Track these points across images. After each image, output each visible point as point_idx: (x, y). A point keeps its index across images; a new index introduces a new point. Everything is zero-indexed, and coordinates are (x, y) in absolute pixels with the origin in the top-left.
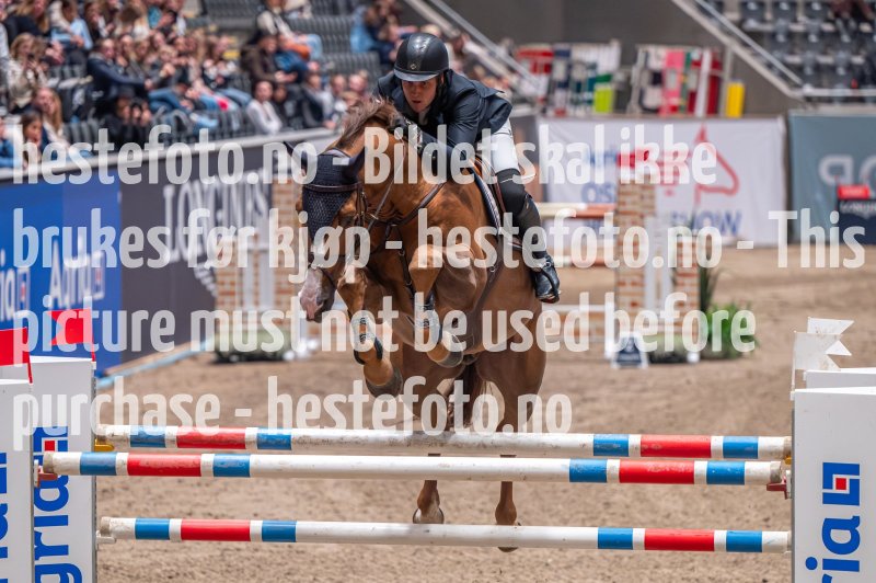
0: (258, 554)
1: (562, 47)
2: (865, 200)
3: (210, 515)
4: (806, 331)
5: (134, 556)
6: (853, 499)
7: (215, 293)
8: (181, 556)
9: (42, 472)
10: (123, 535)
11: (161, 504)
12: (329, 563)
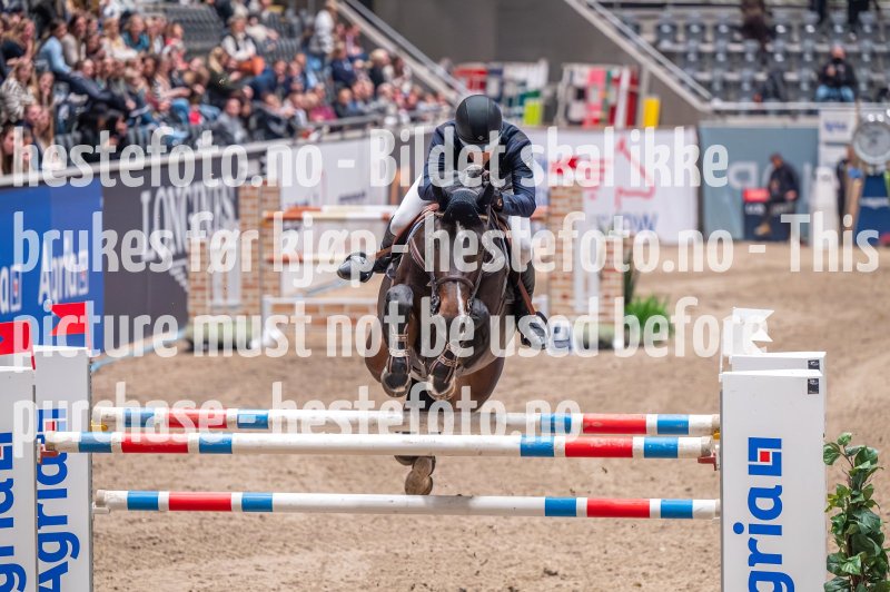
0: (233, 523)
1: (495, 66)
3: (188, 487)
5: (121, 525)
6: (776, 470)
7: (188, 289)
9: (44, 450)
10: (116, 506)
11: (143, 478)
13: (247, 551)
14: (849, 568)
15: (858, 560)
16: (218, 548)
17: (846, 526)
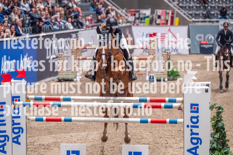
1: (138, 10)
2: (206, 44)
4: (187, 74)
6: (197, 112)
8: (48, 125)
9: (14, 106)
10: (33, 120)
12: (81, 127)
13: (69, 132)
14: (216, 136)
15: (218, 134)
16: (61, 131)
17: (215, 126)
